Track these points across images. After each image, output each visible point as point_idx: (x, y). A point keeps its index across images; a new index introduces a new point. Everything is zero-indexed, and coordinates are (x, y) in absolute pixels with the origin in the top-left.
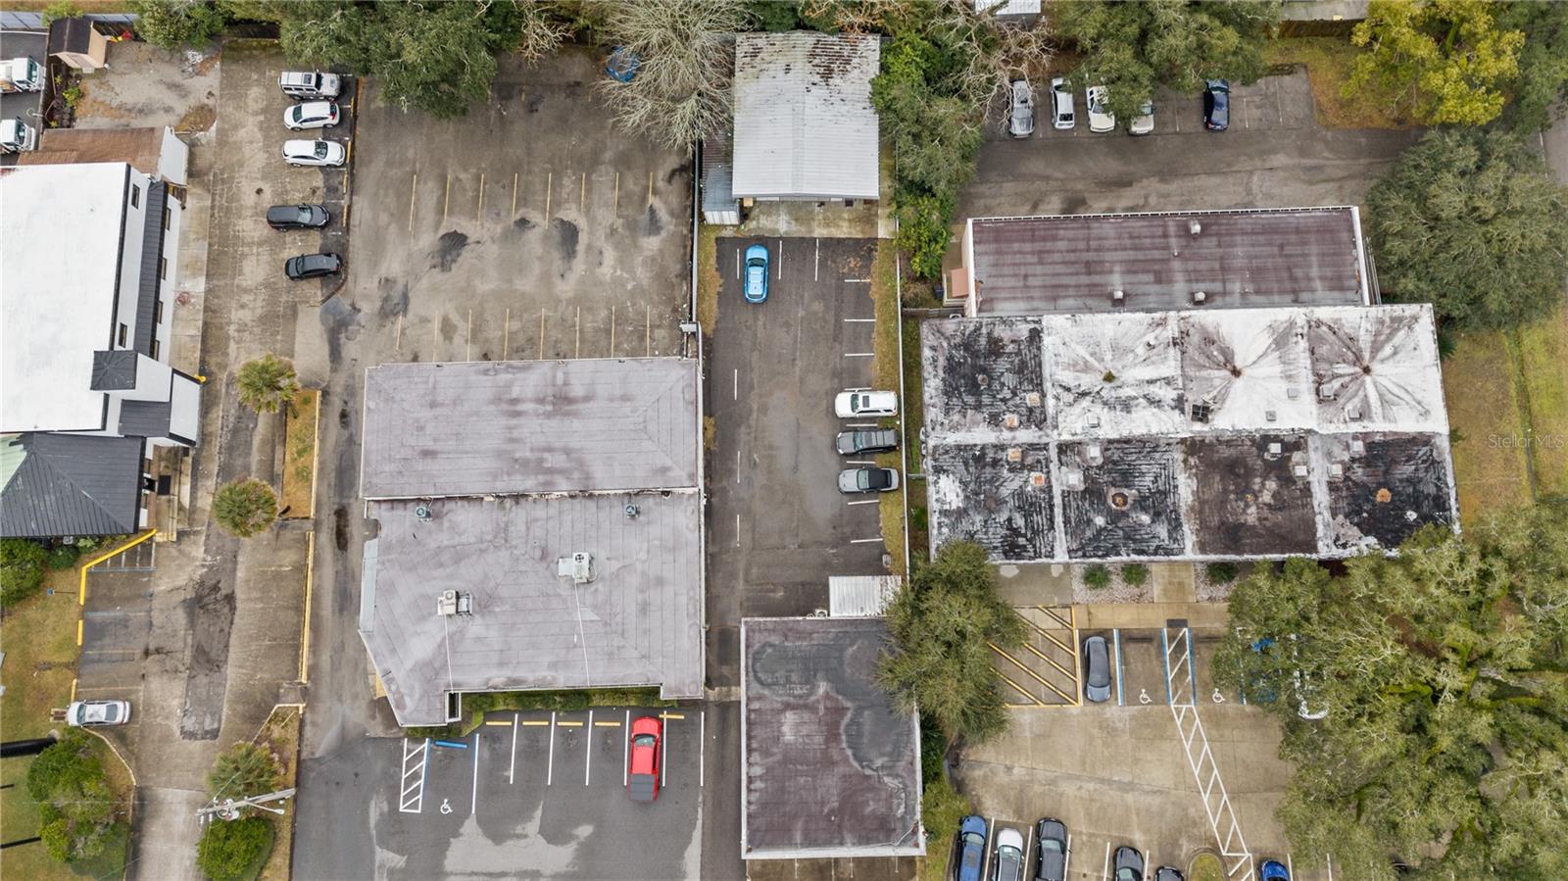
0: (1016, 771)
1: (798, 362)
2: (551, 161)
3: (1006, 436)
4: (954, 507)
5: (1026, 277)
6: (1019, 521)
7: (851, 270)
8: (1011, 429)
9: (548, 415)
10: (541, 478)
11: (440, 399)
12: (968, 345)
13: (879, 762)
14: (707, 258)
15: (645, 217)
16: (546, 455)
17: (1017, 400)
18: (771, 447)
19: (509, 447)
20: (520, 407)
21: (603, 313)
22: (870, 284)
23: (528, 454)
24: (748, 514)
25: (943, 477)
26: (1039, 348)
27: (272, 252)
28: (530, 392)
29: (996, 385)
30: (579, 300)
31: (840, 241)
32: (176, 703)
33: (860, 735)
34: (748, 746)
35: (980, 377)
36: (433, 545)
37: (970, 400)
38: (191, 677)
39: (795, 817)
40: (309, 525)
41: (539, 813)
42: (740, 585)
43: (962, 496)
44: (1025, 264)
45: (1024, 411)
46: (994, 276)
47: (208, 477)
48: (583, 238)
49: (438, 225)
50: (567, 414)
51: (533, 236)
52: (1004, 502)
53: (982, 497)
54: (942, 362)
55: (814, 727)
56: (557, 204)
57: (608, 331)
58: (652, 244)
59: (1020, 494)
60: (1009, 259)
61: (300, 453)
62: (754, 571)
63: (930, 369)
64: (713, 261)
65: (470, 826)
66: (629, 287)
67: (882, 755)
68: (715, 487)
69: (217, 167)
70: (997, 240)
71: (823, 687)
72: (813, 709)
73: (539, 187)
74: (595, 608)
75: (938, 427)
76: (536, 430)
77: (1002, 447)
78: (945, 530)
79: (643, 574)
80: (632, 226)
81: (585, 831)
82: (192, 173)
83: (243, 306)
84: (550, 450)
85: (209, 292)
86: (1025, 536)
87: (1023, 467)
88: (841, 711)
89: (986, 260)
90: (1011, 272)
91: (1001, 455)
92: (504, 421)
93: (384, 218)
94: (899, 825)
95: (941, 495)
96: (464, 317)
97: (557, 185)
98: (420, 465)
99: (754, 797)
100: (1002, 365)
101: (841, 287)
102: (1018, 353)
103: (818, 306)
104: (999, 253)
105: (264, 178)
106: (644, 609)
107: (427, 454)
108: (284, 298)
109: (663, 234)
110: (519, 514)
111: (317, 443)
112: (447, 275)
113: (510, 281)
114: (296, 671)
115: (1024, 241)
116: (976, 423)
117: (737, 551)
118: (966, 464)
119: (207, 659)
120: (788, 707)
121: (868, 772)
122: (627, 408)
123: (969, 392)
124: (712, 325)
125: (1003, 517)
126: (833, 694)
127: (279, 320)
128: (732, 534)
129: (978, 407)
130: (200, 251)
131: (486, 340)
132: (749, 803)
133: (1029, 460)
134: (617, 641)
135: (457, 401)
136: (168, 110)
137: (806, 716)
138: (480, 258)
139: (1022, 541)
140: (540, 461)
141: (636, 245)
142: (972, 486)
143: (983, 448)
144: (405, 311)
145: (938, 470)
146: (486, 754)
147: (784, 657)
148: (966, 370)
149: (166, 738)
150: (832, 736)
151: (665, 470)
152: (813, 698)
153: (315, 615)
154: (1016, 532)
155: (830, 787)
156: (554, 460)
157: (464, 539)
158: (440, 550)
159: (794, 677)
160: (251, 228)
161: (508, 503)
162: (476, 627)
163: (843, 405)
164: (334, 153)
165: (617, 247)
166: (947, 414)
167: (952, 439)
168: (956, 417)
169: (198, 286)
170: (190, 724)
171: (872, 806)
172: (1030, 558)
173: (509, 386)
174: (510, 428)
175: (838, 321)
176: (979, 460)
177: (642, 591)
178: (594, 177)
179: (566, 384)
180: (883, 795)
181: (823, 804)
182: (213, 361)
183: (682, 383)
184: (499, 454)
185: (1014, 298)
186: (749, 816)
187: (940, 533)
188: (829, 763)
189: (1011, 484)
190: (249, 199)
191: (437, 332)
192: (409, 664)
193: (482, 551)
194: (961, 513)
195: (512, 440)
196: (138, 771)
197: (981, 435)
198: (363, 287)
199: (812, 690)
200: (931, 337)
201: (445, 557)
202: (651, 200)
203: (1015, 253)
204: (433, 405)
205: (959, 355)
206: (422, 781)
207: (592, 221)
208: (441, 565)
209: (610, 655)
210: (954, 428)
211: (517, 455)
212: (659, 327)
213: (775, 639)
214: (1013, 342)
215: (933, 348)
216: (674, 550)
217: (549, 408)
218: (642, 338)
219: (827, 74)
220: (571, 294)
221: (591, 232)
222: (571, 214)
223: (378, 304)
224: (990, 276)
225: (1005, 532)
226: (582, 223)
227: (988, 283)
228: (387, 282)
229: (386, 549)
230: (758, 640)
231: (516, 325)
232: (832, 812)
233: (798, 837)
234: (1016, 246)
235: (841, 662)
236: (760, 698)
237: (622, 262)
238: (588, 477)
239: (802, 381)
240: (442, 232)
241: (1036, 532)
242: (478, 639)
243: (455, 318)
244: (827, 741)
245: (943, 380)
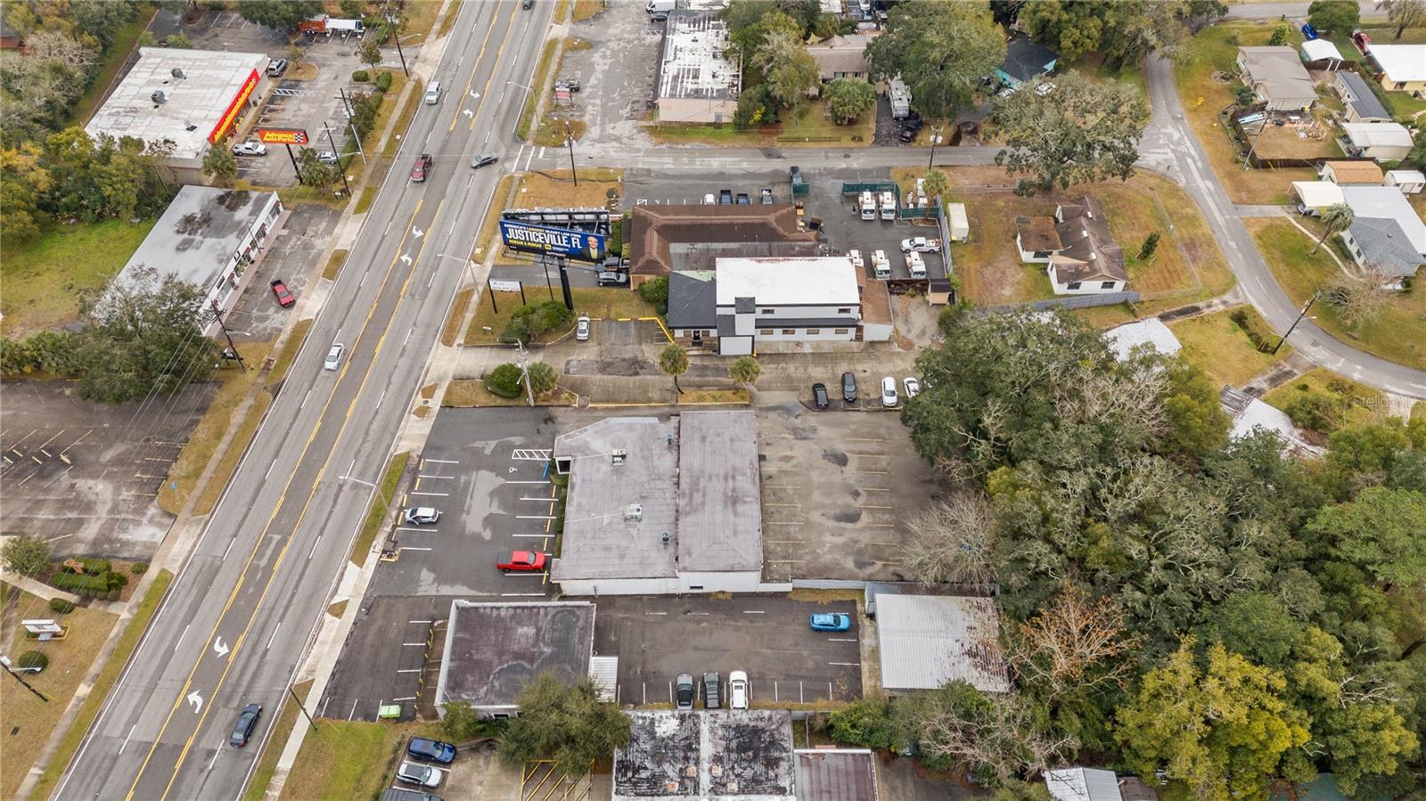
1: (770, 651)
2: (899, 508)
3: (705, 765)
4: (657, 729)
5: (829, 792)
6: (644, 774)
7: (839, 687)
8: (710, 770)
9: (725, 494)
10: (687, 492)
11: (736, 443)
12: (773, 743)
13: (496, 684)
14: (840, 594)
15: (866, 559)
16: (701, 494)
17: (732, 777)
18: (710, 634)
19: (707, 475)
20: (730, 481)
21: (800, 537)
22: (828, 699)
23: (702, 485)
24: (666, 618)
25: (678, 722)
26: (771, 793)
27: (829, 379)
28: (738, 484)
29: (744, 764)
30: (808, 525)
31: (860, 679)
32: (585, 357)
33: (516, 672)
35: (751, 754)
36: (653, 447)
37: (734, 744)
38: (597, 362)
39: (473, 634)
40: (674, 403)
42: (621, 615)
43: (665, 736)
44: (839, 792)
45: (724, 780)
46: (829, 770)
47: (702, 361)
48: (849, 526)
49: (849, 452)
50: (726, 503)
51: (849, 500)
52: (659, 764)
53: (663, 749)
54: (761, 724)
55: (524, 645)
56: (871, 511)
57: (788, 539)
58: (849, 564)
59: (664, 775)
60: (843, 780)
61: (714, 397)
62: (629, 623)
63: (755, 715)
64: (839, 598)
65: (501, 481)
66: (818, 551)
67: (501, 686)
68: (685, 599)
69: (878, 353)
70: (857, 773)
71: (547, 650)
72: (535, 644)
73: (882, 502)
74: (610, 523)
75: (713, 719)
76: (716, 488)
77: (697, 762)
78: (641, 722)
79: (628, 548)
80: (860, 552)
81: (487, 535)
82: (872, 343)
83: (796, 368)
84: (704, 495)
85: (804, 354)
86: (633, 776)
87: (683, 778)
88: (531, 661)
89: (841, 762)
90: (832, 781)
91: (692, 762)
92: (722, 473)
93: (854, 427)
94: (456, 695)
95: (665, 720)
96: (795, 466)
97: (884, 511)
98: (697, 436)
99: (488, 611)
100: (759, 768)
101: (825, 680)
102: (768, 779)
103: (810, 664)
104: (847, 773)
105: (873, 373)
106: (607, 548)
107: (703, 439)
108: (802, 385)
109: (856, 570)
110: (668, 485)
111: (718, 403)
112: (820, 457)
113: (818, 488)
114: (592, 402)
115: (858, 792)
116: (715, 746)
117: (643, 613)
118: (687, 738)
119: (605, 367)
120: (539, 630)
121: (492, 677)
122: (729, 533)
123: (739, 745)
124: (794, 598)
125: (648, 764)
126: (543, 657)
127: (790, 384)
128: (655, 610)
129: (728, 749)
130: (826, 349)
131: (780, 478)
132: (485, 608)
133: (687, 782)
134: (589, 535)
135: (734, 451)
136: (909, 331)
137: (531, 641)
138: (833, 473)
139: (630, 774)
140: (698, 491)
141: (847, 554)
142: (671, 743)
143: (698, 750)
144: (797, 439)
145: (682, 718)
146: (538, 487)
147: (569, 627)
148: (756, 744)
149: (567, 354)
150: (517, 656)
151: (689, 554)
152: (542, 645)
153: (624, 408)
154: (636, 771)
155: (487, 654)
156: (698, 498)
157: (656, 460)
158: (650, 450)
159: (557, 634)
160: (842, 368)
161: (675, 480)
162: (606, 468)
163: (738, 675)
164: (890, 400)
165: (846, 544)
166: (723, 726)
167: (704, 728)
168: (720, 732)
169: (807, 349)
170: (574, 363)
171: (470, 678)
172: (617, 778)
173: (744, 475)
174: (718, 476)
175: (801, 677)
176: (689, 748)
177: (618, 547)
178: (892, 531)
179: (744, 502)
180: (476, 686)
181: (477, 650)
182: (765, 359)
183: (745, 563)
184: (703, 472)
185: (812, 782)
186: (477, 608)
187: (638, 717)
188: (501, 654)
189: (671, 770)
190: (860, 367)
191: (784, 454)
192: (589, 439)
193: (648, 469)
194: (652, 735)
195: (710, 477)
196: (553, 345)
197: (707, 748)
198: (813, 419)
199: (546, 644)
200: (778, 716)
201: (646, 452)
202: (879, 564)
203: (847, 785)
204: (732, 440)
205: (766, 737)
206: (528, 458)
207: (862, 530)
208: (642, 450)
209: (582, 532)
210: (712, 730)
211: (702, 479)
212: (792, 567)
213: (581, 623)
214: (776, 776)
215: (770, 718)
216: (641, 564)
217: (730, 494)
218: (785, 558)
220: (811, 519)
221: (854, 530)
222: (865, 519)
223: (801, 426)
224: (828, 766)
225: (637, 764)
226: (859, 525)
227: (823, 763)
228: (814, 430)
229: (653, 427)
230: (581, 613)
231: (790, 491)
233: (460, 635)
234: (853, 787)
235: (562, 662)
236: (546, 614)
237: (835, 547)
238: (687, 514)
239: (756, 654)
240: (848, 454)
241: (635, 785)
242: (598, 469)
243: (793, 462)
244: (514, 653)
245: (748, 725)
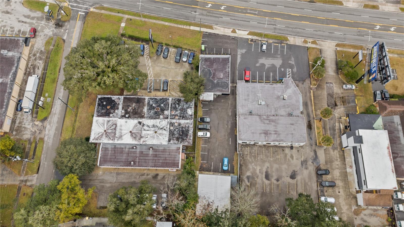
0: (182, 70)
1: (217, 145)
2: (272, 195)
3: (178, 121)
4: (189, 109)
5: (169, 155)
6: (177, 106)
7: (205, 164)
8: (177, 122)
9: (269, 130)
10: (269, 118)
11: (291, 135)
12: (183, 140)
13: (206, 70)
14: (236, 169)
15: (250, 180)
16: (269, 123)
17: (175, 128)
18: (223, 128)
19: (276, 125)
20: (274, 132)
21: (259, 158)
22: (201, 161)
23: (272, 123)
24: (228, 115)
25: (191, 114)
26: (169, 138)
27: (333, 177)
28: (273, 135)
29: (178, 132)
30: (264, 162)
31: (207, 171)
32: (335, 89)
33: (209, 74)
34: (229, 73)
35: (181, 134)
36: (289, 109)
37: (184, 129)
38: (333, 93)
39: (221, 62)
40: (315, 118)
41: (266, 68)
42: (230, 103)
43: (187, 111)
44: (169, 157)
45: (174, 126)
46: (175, 155)
47: (338, 129)
48: (264, 176)
49: (297, 180)
50: (265, 130)
51: (275, 177)
52: (180, 110)
53: (183, 110)
54: (189, 137)
55: (217, 75)
56: (270, 185)
57: (257, 154)
58: (248, 174)
59: (176, 111)
60: (172, 159)
61: (319, 133)
62: (227, 105)
63: (191, 135)
64: (235, 168)
65: (278, 67)
66: (253, 164)
67: (206, 71)
68: (235, 121)
69: (350, 199)
70: (174, 163)
71: (215, 81)
72: (217, 78)
73: (275, 189)
74: (257, 96)
75: (191, 123)
76: (271, 128)
77: (179, 119)
78: (191, 105)
79: (248, 101)
80: (253, 178)
81: (258, 65)
82: (356, 198)
83: (338, 165)
84: (268, 124)
85: (346, 169)
86: (177, 103)
87: (175, 115)
88: (212, 78)
89: (177, 159)
90: (172, 156)
91: (179, 118)
92: (277, 130)
93: (309, 184)
94: (204, 60)
95: (191, 111)
96: (289, 160)
97: (271, 189)
98: (293, 122)
99: (228, 65)
100: (177, 136)
101: (207, 161)
102: (173, 137)
103: (213, 157)
104: (174, 160)
105: (339, 196)
106: (248, 95)
107: (292, 124)
108: (329, 166)
109: (246, 176)
110: (273, 113)
111: (316, 135)
112: (294, 169)
113: (280, 167)
114: (313, 92)
115: (169, 163)
116: (183, 124)
117: (230, 109)
118: (186, 117)
119: (330, 95)
120: (222, 79)
121: (208, 68)
122: (253, 131)
123: (184, 131)
124: (235, 154)
125: (180, 107)
126: (214, 81)
127: (329, 161)
128: (231, 112)
129: (182, 127)
130: (350, 178)
131: (283, 154)
132: (229, 64)
133: (174, 116)
134: (253, 90)
135: (288, 134)
136: (365, 215)
137: (219, 77)
138: (286, 173)
139: (177, 102)
140: (269, 122)
141: (252, 173)
142: (185, 113)
143: (182, 119)
144: (302, 162)
145: (191, 115)
146: (276, 77)
147: (222, 87)
148: (184, 135)
149: (335, 83)
150: (214, 74)
151: (245, 119)
152: (217, 80)
153: (311, 102)
154: (178, 104)
155: (215, 66)
156: (267, 122)
157: (283, 109)
158: (288, 107)
159: (220, 83)
160: (339, 183)
162: (279, 94)
163: (208, 135)
164: (323, 199)
165: (256, 173)
166: (189, 126)
167: (188, 121)
168: (187, 125)
169: (348, 170)
170: (331, 85)
171: (208, 63)
172: (176, 99)
173: (277, 137)
174: (276, 128)
175: (208, 153)
176: (183, 117)
177: (248, 98)
178: (262, 191)
179: (265, 137)
180: (206, 65)
181: (216, 64)
182: (341, 153)
183: (241, 135)
184: (278, 124)
185: (172, 150)
186: (229, 63)
187: (192, 104)
188: (215, 70)
189: (178, 113)
190: (341, 190)
191: (294, 156)
192: (291, 88)
193: (280, 107)
194: (188, 108)
195: (275, 126)
196: (339, 78)
197: (183, 122)
198: (312, 168)
199: (217, 81)
200: (190, 142)
201: (287, 106)
202: (249, 184)
203: (171, 160)
204: (292, 134)
205: (185, 138)
206: (287, 74)
207: (262, 180)
208: (287, 105)
209: (254, 88)
210: (188, 123)
211: (274, 123)
212: (247, 154)
213: (224, 90)
214: (174, 140)
215: (190, 139)
216: (243, 105)
217: (268, 132)
218: (250, 152)
219: (209, 205)
220: (266, 163)
221: (262, 177)
222: (267, 182)
223: (308, 163)
224: (177, 155)
225: (180, 104)
226: (264, 180)
227: (177, 154)
228: (306, 168)
229: (298, 109)
230: (227, 89)
231: (277, 157)
232: (215, 63)
233: (221, 59)
234: (170, 162)
235: (212, 86)
236: (227, 80)
237: (255, 170)
238: (260, 118)
239: (216, 141)
240: (296, 180)
241: (174, 103)
242: (279, 92)
243: (291, 159)
244: (215, 73)
245: (189, 133)
